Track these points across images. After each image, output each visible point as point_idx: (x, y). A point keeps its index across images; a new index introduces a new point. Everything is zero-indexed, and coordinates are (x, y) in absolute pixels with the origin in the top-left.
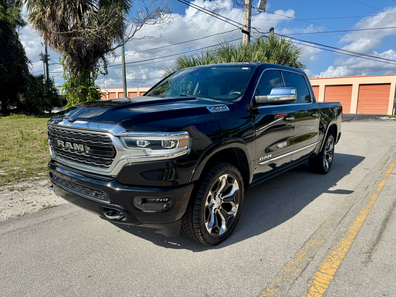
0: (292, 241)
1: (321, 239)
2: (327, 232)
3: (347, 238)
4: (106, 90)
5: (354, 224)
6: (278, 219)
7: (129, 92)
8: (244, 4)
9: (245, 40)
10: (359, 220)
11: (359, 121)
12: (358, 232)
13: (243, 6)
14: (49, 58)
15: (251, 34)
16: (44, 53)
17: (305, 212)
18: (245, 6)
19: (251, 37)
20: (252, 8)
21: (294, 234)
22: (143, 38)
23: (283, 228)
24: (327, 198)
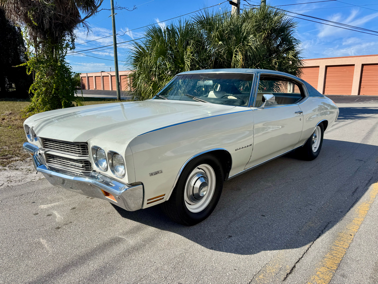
7: (120, 76)
9: (234, 12)
11: (360, 103)
15: (241, 7)
19: (240, 10)
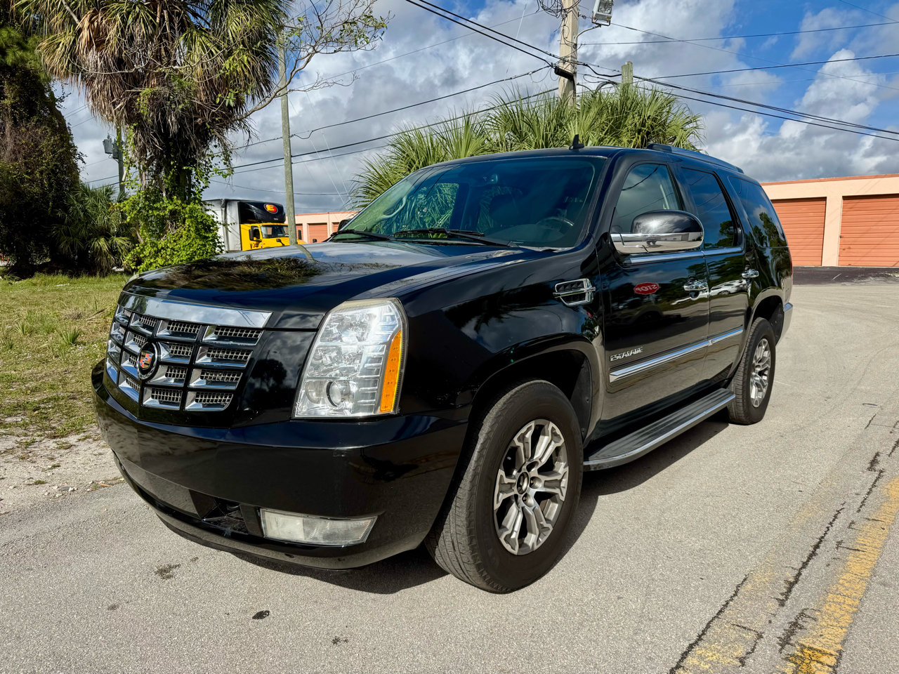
0: (641, 650)
1: (736, 640)
2: (758, 614)
3: (821, 639)
5: (841, 581)
6: (609, 566)
8: (560, 8)
10: (856, 568)
11: (845, 283)
12: (854, 613)
13: (559, 14)
15: (578, 79)
17: (694, 539)
18: (562, 13)
19: (576, 86)
21: (651, 620)
23: (619, 598)
24: (759, 493)
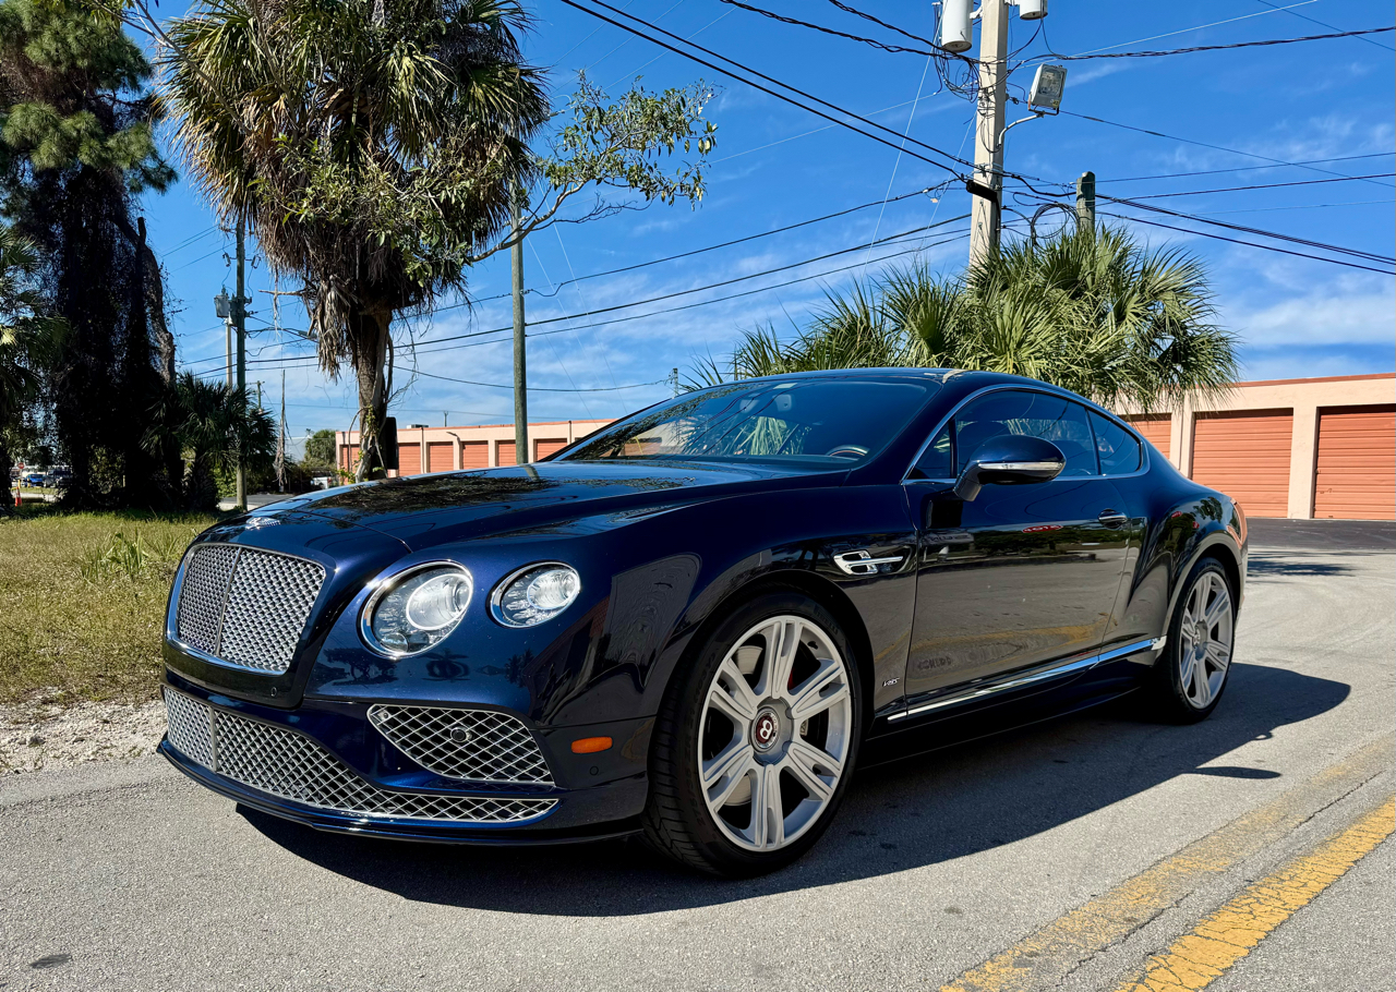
4: (453, 431)
7: (537, 441)
8: (976, 87)
9: (982, 220)
13: (974, 96)
14: (248, 308)
16: (232, 292)
18: (980, 95)
19: (1003, 212)
20: (1010, 101)
22: (592, 217)
